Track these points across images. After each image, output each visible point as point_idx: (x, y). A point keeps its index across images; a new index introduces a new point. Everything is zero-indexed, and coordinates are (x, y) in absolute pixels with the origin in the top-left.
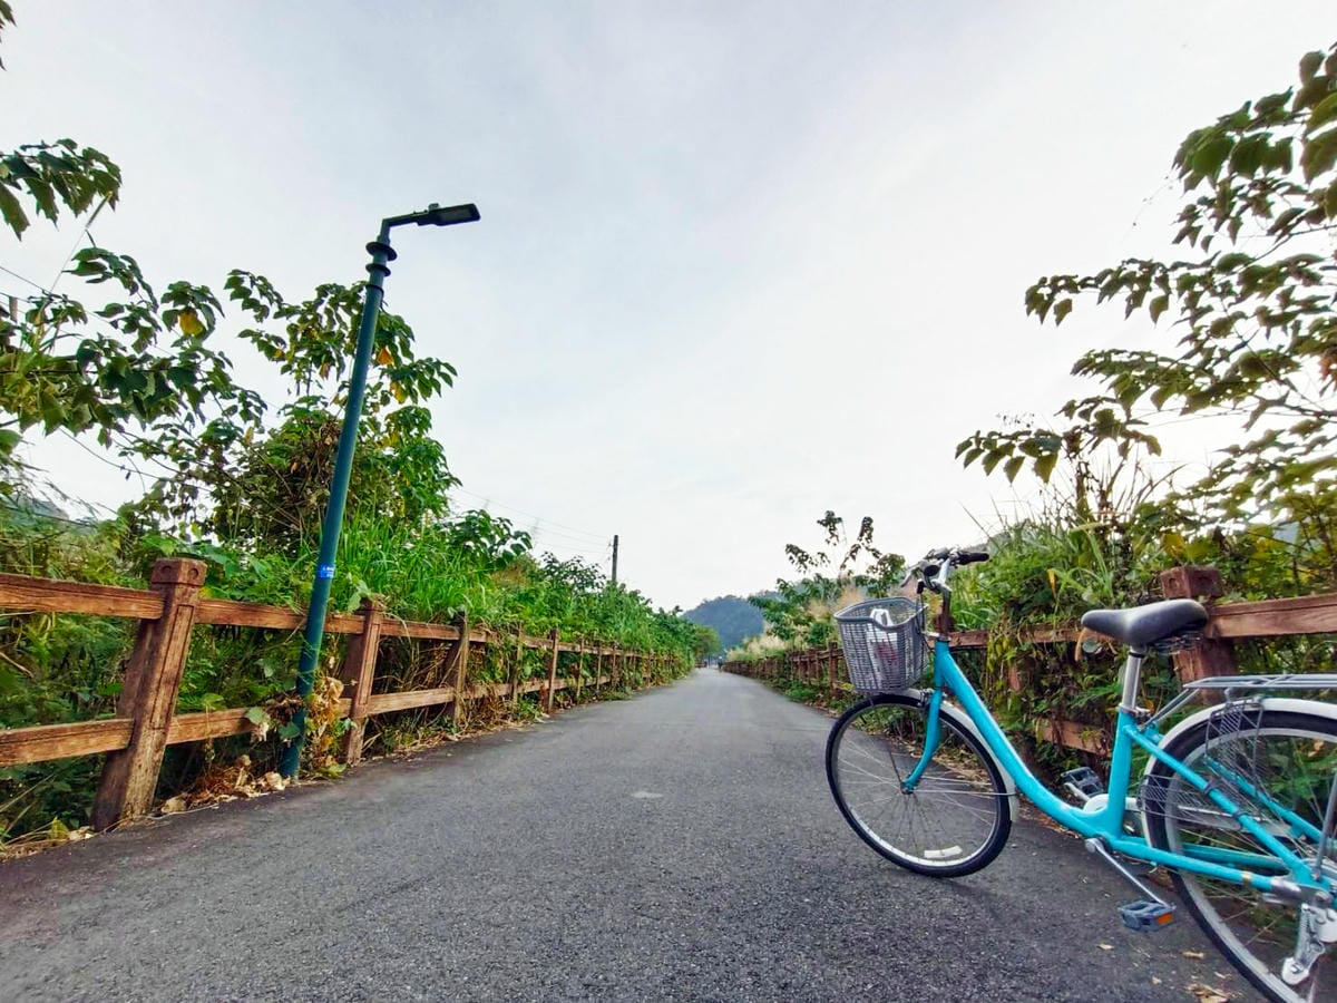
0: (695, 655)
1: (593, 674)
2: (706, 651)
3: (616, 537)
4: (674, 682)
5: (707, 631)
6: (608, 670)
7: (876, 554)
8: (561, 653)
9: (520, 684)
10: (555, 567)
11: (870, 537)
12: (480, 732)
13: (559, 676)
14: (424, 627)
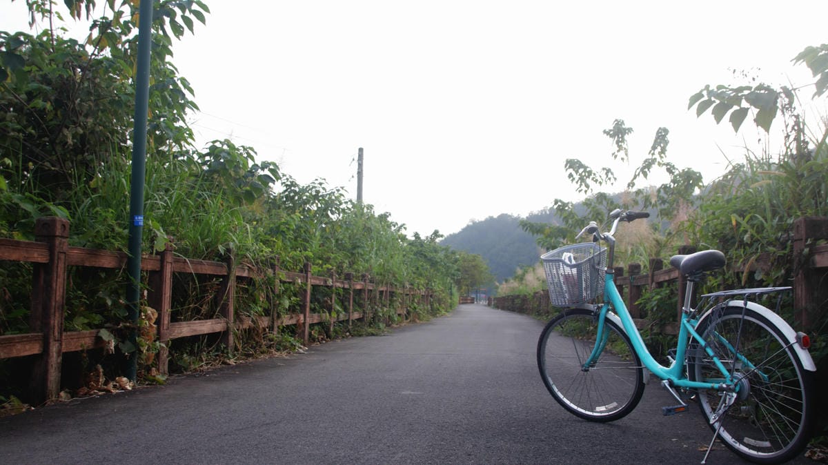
0: (459, 289)
1: (346, 309)
2: (473, 284)
3: (361, 150)
4: (433, 320)
5: (474, 260)
6: (361, 306)
7: (670, 170)
8: (314, 287)
9: (279, 316)
10: (295, 191)
11: (663, 151)
12: (250, 359)
13: (313, 310)
14: (201, 263)
